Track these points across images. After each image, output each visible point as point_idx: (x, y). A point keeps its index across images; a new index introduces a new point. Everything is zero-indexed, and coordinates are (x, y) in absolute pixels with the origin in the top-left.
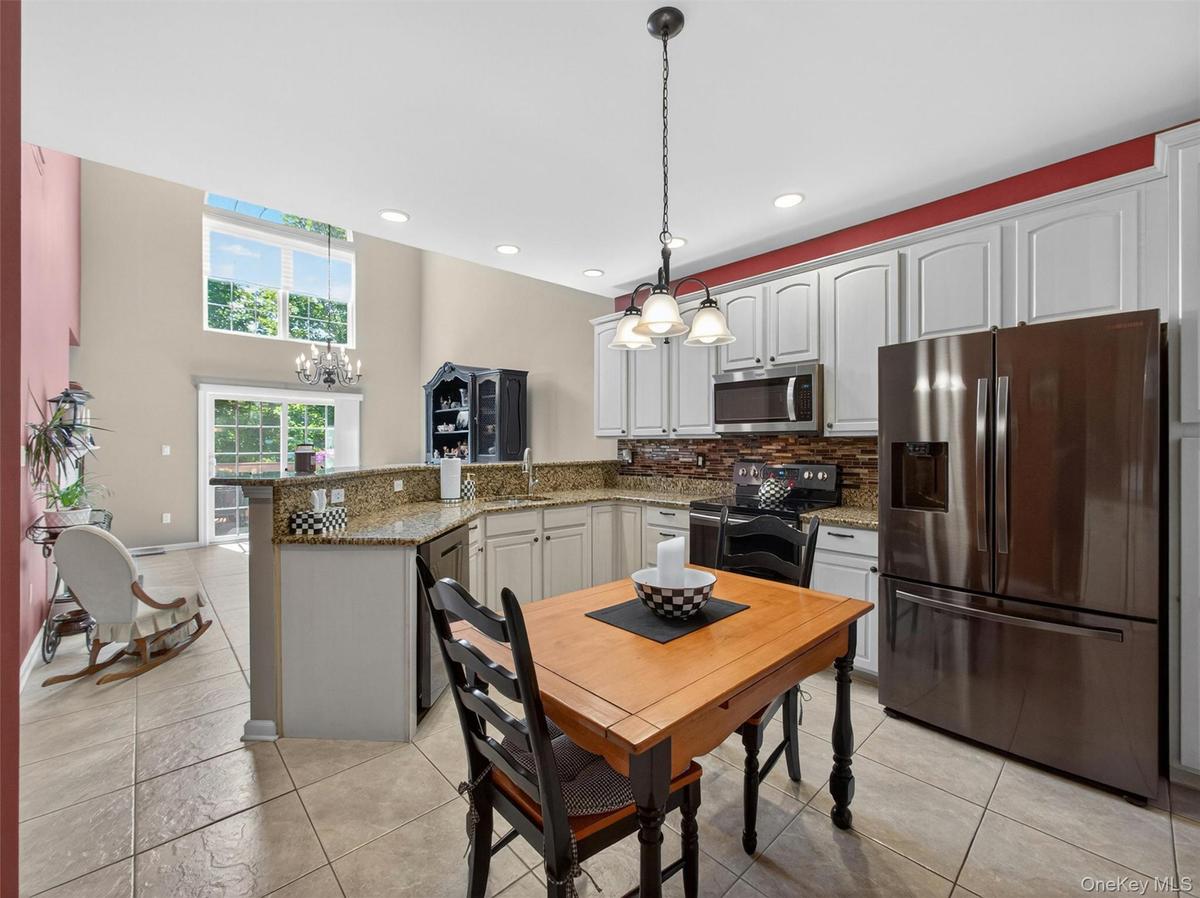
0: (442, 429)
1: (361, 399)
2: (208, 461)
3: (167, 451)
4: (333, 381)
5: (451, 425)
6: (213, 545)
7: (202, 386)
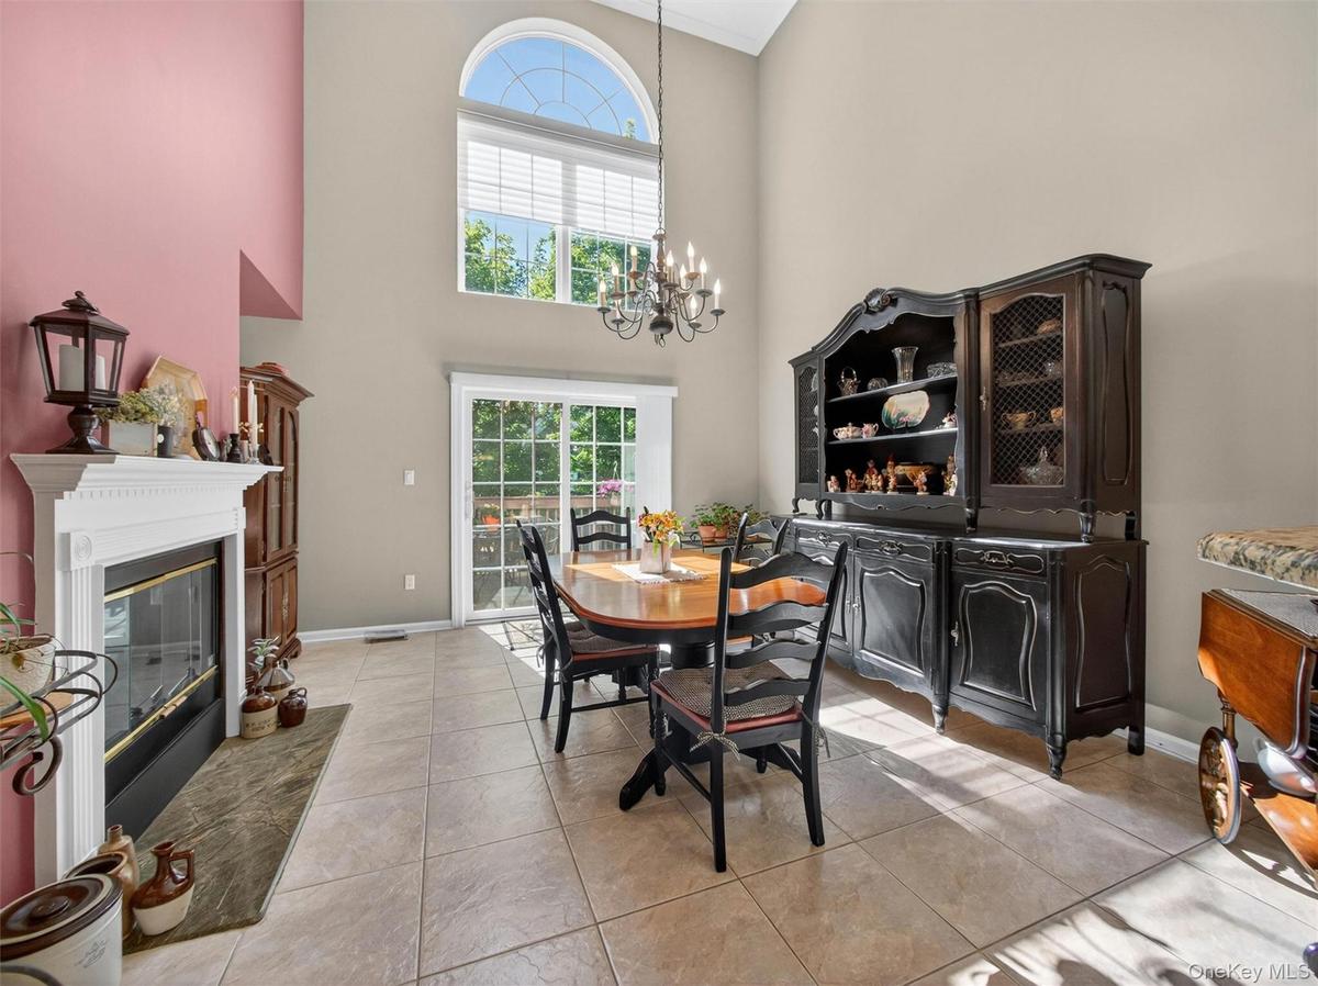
0: (844, 434)
1: (676, 395)
2: (463, 495)
3: (410, 478)
4: (668, 325)
5: (867, 427)
6: (473, 624)
7: (454, 375)
